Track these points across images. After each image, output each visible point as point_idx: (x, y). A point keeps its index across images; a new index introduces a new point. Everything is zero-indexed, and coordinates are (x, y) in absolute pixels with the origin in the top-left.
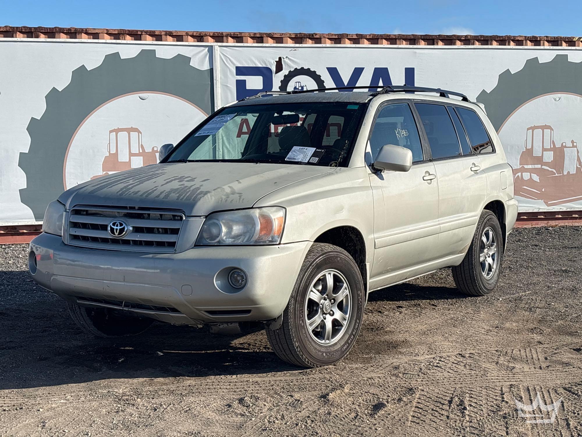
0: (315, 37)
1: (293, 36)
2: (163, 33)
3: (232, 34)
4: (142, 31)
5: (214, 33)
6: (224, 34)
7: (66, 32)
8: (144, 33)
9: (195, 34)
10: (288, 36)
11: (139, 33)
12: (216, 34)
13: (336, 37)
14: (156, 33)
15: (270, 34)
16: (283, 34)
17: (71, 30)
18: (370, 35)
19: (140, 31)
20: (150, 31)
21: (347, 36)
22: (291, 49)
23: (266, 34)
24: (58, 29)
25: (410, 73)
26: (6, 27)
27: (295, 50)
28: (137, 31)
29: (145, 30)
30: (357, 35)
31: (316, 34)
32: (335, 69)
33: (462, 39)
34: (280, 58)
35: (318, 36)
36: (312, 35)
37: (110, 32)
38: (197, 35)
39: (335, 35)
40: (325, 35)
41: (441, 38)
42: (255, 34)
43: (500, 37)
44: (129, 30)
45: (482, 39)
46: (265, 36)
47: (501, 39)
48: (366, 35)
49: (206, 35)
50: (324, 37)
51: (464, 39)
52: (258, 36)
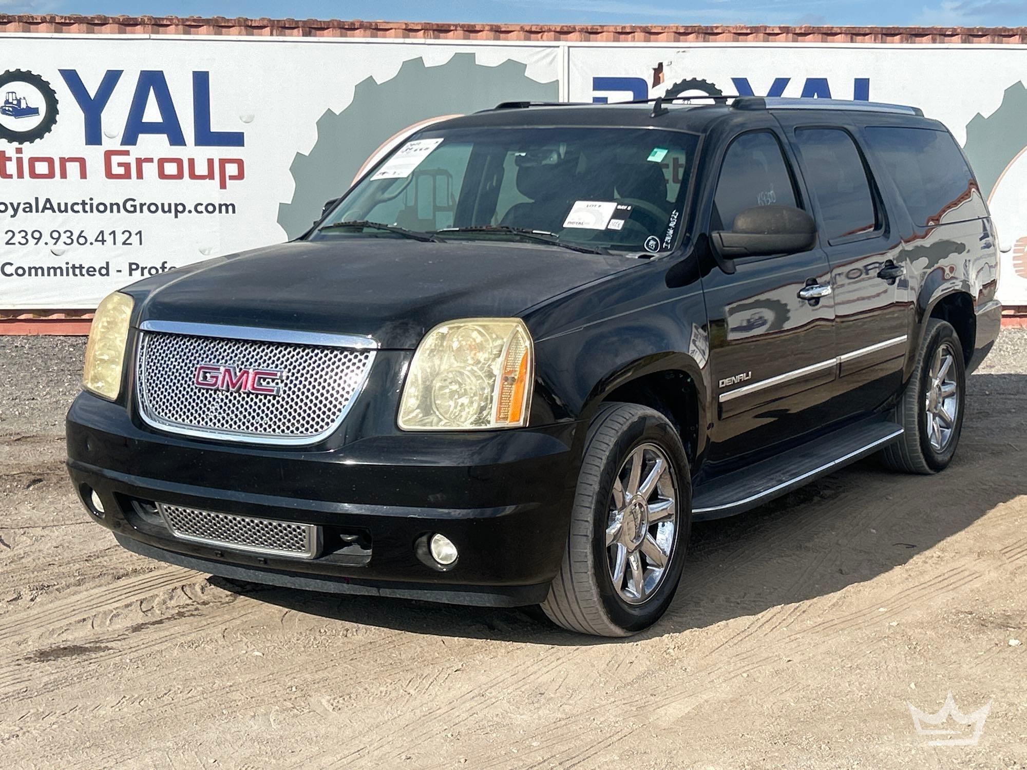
0: (715, 31)
1: (682, 31)
2: (487, 28)
3: (589, 28)
4: (456, 26)
5: (562, 27)
6: (577, 28)
7: (347, 27)
8: (459, 28)
9: (534, 29)
10: (674, 30)
11: (452, 28)
12: (565, 29)
13: (749, 31)
14: (477, 28)
15: (647, 27)
16: (665, 28)
17: (354, 24)
18: (801, 28)
19: (454, 25)
20: (469, 26)
21: (766, 30)
22: (679, 50)
23: (640, 27)
24: (336, 24)
25: (862, 87)
26: (263, 19)
27: (684, 52)
28: (449, 25)
29: (461, 23)
30: (780, 28)
31: (717, 27)
32: (745, 81)
33: (947, 33)
34: (661, 65)
35: (719, 31)
36: (712, 28)
37: (409, 27)
38: (538, 30)
39: (747, 28)
40: (731, 29)
41: (913, 33)
42: (624, 28)
43: (1009, 30)
44: (437, 25)
45: (980, 33)
46: (638, 30)
47: (1011, 33)
48: (795, 28)
49: (549, 31)
50: (730, 32)
51: (950, 33)
52: (628, 31)
